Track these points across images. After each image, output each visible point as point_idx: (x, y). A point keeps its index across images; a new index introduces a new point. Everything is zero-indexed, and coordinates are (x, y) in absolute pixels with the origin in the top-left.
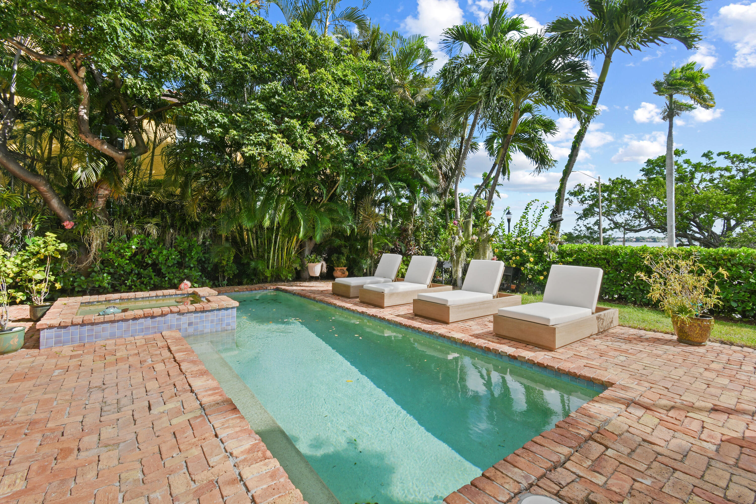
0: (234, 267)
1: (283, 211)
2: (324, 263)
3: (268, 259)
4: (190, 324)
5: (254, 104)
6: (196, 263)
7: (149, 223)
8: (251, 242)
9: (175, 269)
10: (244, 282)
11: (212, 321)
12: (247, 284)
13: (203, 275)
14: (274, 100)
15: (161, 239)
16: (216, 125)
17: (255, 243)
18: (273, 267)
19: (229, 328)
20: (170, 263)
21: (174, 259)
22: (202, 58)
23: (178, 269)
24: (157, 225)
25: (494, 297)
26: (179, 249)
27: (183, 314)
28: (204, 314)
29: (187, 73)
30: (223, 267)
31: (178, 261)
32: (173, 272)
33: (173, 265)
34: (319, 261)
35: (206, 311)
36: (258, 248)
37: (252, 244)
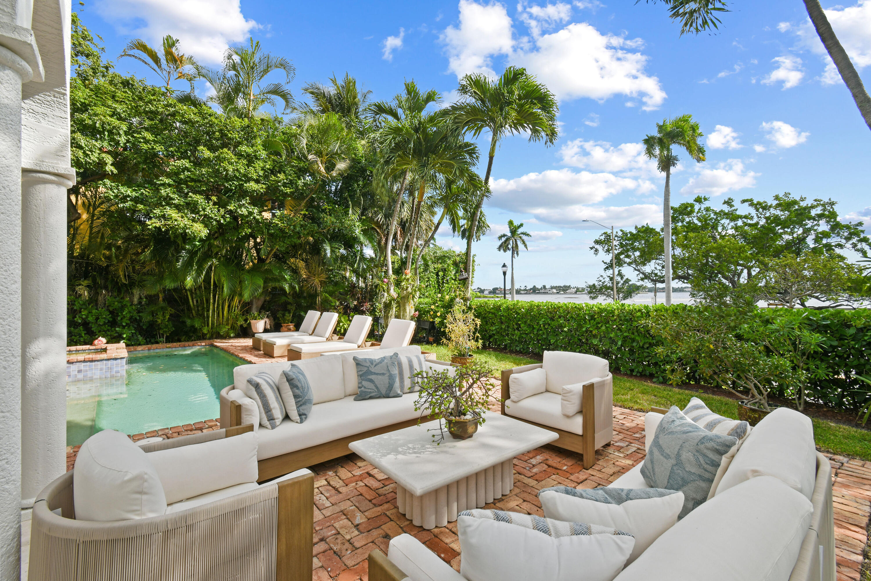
0: (170, 325)
1: (204, 273)
2: (267, 320)
3: (208, 317)
4: (80, 371)
5: (161, 180)
6: (128, 322)
7: (80, 285)
8: (191, 301)
9: (107, 327)
10: (182, 339)
11: (101, 369)
12: (185, 341)
13: (137, 333)
14: (182, 177)
15: (93, 301)
16: (128, 199)
17: (195, 302)
18: (213, 324)
19: (119, 375)
20: (101, 322)
21: (105, 318)
22: (105, 144)
23: (109, 328)
24: (88, 286)
25: (359, 347)
26: (111, 309)
27: (72, 363)
28: (93, 363)
29: (88, 160)
30: (159, 325)
31: (109, 321)
32: (104, 331)
33: (105, 324)
34: (262, 319)
35: (95, 361)
36: (198, 307)
37: (191, 303)
